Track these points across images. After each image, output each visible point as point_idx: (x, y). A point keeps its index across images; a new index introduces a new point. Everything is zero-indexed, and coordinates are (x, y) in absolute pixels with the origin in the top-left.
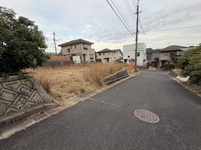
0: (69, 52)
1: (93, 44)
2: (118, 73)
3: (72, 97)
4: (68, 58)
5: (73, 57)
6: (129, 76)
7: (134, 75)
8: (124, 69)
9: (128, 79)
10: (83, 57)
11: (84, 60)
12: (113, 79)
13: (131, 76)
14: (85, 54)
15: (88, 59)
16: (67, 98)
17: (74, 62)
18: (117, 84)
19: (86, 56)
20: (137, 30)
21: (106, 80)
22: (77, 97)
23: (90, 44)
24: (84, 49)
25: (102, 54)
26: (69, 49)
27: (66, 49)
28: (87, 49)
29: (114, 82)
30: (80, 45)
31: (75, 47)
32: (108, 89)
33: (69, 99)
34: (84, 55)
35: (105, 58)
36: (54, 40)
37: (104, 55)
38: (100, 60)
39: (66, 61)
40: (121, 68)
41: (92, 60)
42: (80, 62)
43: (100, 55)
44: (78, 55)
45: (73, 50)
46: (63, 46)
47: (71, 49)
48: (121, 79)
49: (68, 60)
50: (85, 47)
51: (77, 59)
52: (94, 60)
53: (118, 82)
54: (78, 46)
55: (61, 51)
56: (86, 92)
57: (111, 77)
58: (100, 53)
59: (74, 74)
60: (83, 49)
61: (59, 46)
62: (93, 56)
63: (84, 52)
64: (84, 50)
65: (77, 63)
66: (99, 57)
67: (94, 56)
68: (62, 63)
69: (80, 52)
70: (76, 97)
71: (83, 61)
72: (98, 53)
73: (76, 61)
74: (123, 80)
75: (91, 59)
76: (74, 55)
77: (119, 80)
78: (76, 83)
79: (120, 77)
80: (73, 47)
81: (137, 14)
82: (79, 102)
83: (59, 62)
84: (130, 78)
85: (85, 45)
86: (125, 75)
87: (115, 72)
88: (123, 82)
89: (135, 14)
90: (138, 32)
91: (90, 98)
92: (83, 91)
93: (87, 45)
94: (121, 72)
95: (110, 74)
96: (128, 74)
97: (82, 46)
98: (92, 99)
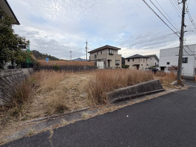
0: (96, 58)
1: (120, 49)
2: (142, 85)
3: (32, 120)
4: (92, 63)
5: (97, 62)
6: (164, 90)
7: (174, 90)
8: (156, 79)
9: (159, 97)
10: (107, 62)
11: (109, 66)
12: (130, 93)
13: (169, 90)
14: (110, 60)
15: (113, 64)
16: (23, 120)
17: (97, 68)
18: (134, 103)
19: (111, 62)
20: (183, 25)
21: (117, 94)
22: (43, 120)
23: (116, 49)
24: (110, 54)
25: (131, 60)
26: (96, 55)
27: (93, 55)
28: (113, 55)
29: (128, 99)
30: (105, 50)
32: (108, 113)
34: (109, 61)
35: (135, 65)
36: (86, 48)
37: (133, 61)
38: (127, 67)
39: (89, 66)
40: (150, 78)
41: (117, 66)
43: (128, 61)
44: (102, 61)
45: (100, 55)
46: (91, 53)
47: (98, 55)
48: (147, 94)
49: (92, 65)
50: (111, 52)
51: (101, 65)
52: (120, 66)
53: (138, 101)
54: (103, 52)
55: (90, 57)
56: (65, 112)
57: (128, 89)
58: (129, 59)
60: (108, 54)
61: (88, 52)
62: (119, 61)
63: (109, 57)
65: (100, 68)
66: (127, 63)
67: (120, 63)
68: (85, 68)
69: (105, 58)
70: (40, 119)
71: (107, 67)
72: (126, 59)
73: (99, 67)
74: (150, 97)
75: (116, 64)
76: (99, 60)
77: (143, 95)
79: (146, 91)
80: (99, 53)
81: (182, 3)
82: (26, 135)
83: (83, 66)
84: (164, 95)
85: (111, 50)
86: (157, 89)
87: (138, 82)
88: (148, 101)
89: (179, 3)
90: (184, 27)
91: (52, 132)
92: (62, 109)
93: (113, 51)
94: (148, 83)
95: (128, 85)
96: (163, 87)
97: (107, 52)
98: (54, 134)
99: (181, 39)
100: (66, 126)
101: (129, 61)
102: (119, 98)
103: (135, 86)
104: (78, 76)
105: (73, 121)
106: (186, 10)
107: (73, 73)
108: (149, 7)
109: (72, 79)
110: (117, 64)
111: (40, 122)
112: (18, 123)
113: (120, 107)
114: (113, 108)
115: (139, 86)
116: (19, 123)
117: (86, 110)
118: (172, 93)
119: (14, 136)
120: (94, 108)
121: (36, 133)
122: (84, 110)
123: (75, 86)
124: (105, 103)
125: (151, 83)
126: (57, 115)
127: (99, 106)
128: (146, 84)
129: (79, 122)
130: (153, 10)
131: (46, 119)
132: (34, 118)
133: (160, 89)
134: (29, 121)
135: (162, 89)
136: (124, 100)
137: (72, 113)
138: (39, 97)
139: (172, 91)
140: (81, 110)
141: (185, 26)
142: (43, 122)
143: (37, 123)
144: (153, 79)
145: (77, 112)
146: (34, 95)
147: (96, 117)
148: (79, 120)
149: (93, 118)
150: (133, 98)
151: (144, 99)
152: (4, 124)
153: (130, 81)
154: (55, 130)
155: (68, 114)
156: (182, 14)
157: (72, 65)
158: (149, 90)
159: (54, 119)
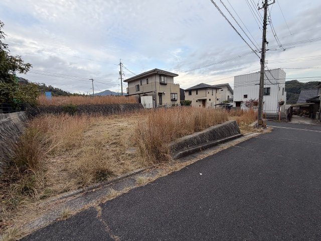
0: (138, 90)
1: (177, 75)
2: (214, 130)
3: (59, 196)
4: (133, 100)
5: (141, 97)
6: (242, 136)
7: (255, 134)
8: (231, 120)
9: (237, 145)
10: (158, 97)
11: (161, 103)
13: (249, 135)
14: (162, 93)
15: (166, 100)
16: (43, 198)
17: (142, 107)
18: (205, 156)
19: (163, 97)
22: (77, 194)
23: (171, 76)
24: (161, 84)
25: (194, 93)
26: (138, 85)
27: (134, 85)
28: (166, 84)
29: (197, 151)
30: (154, 78)
31: (147, 81)
32: (174, 173)
33: (42, 203)
34: (160, 94)
35: (199, 100)
36: (120, 73)
37: (197, 94)
38: (188, 104)
39: (129, 104)
40: (224, 119)
41: (173, 103)
42: (151, 106)
44: (150, 95)
45: (145, 86)
46: (130, 81)
47: (141, 85)
48: (222, 142)
49: (133, 103)
50: (162, 80)
51: (147, 101)
52: (178, 102)
53: (210, 152)
54: (151, 81)
55: (128, 89)
56: (110, 179)
58: (190, 91)
59: (129, 126)
60: (158, 84)
61: (125, 81)
62: (176, 95)
63: (160, 89)
64: (161, 86)
65: (147, 107)
66: (187, 98)
67: (178, 97)
68: (122, 107)
69: (154, 90)
70: (72, 193)
71: (158, 105)
72: (186, 91)
73: (145, 105)
74: (225, 146)
75: (172, 100)
76: (145, 94)
77: (216, 145)
78: (113, 147)
79: (220, 138)
80: (144, 82)
81: (263, 9)
82: (57, 219)
83: (118, 105)
84: (243, 142)
85: (162, 77)
86: (233, 135)
87: (209, 126)
88: (223, 151)
89: (259, 9)
90: (266, 45)
91: (99, 208)
92: (104, 175)
93: (166, 78)
94: (222, 127)
95: (195, 131)
96: (241, 131)
97: (157, 79)
98: (103, 211)
99: (262, 61)
100: (118, 198)
101: (190, 94)
102: (186, 150)
103: (204, 131)
104: (112, 121)
105: (126, 190)
106: (268, 20)
107: (102, 118)
108: (222, 14)
109: (105, 128)
110: (174, 100)
111: (73, 198)
112: (35, 204)
113: (188, 163)
114: (179, 166)
115: (211, 132)
116: (38, 205)
117: (140, 172)
118: (253, 138)
119: (37, 223)
120: (151, 168)
121: (74, 213)
122: (137, 173)
123: (113, 138)
124: (166, 160)
125: (225, 126)
126: (98, 184)
127: (158, 165)
128: (219, 128)
129: (135, 189)
130: (226, 19)
131: (80, 192)
132: (61, 193)
133: (237, 134)
134: (54, 198)
135: (240, 133)
136: (192, 154)
137: (120, 179)
138: (55, 161)
139: (252, 135)
140: (133, 174)
141: (267, 43)
142: (79, 197)
143: (69, 199)
144: (227, 120)
145: (127, 176)
146: (46, 159)
147: (158, 180)
148: (134, 187)
149: (154, 182)
150: (204, 149)
151: (218, 150)
152: (12, 209)
153: (197, 125)
154: (102, 205)
155: (114, 181)
156: (263, 25)
157: (99, 103)
158: (223, 137)
159: (94, 190)
